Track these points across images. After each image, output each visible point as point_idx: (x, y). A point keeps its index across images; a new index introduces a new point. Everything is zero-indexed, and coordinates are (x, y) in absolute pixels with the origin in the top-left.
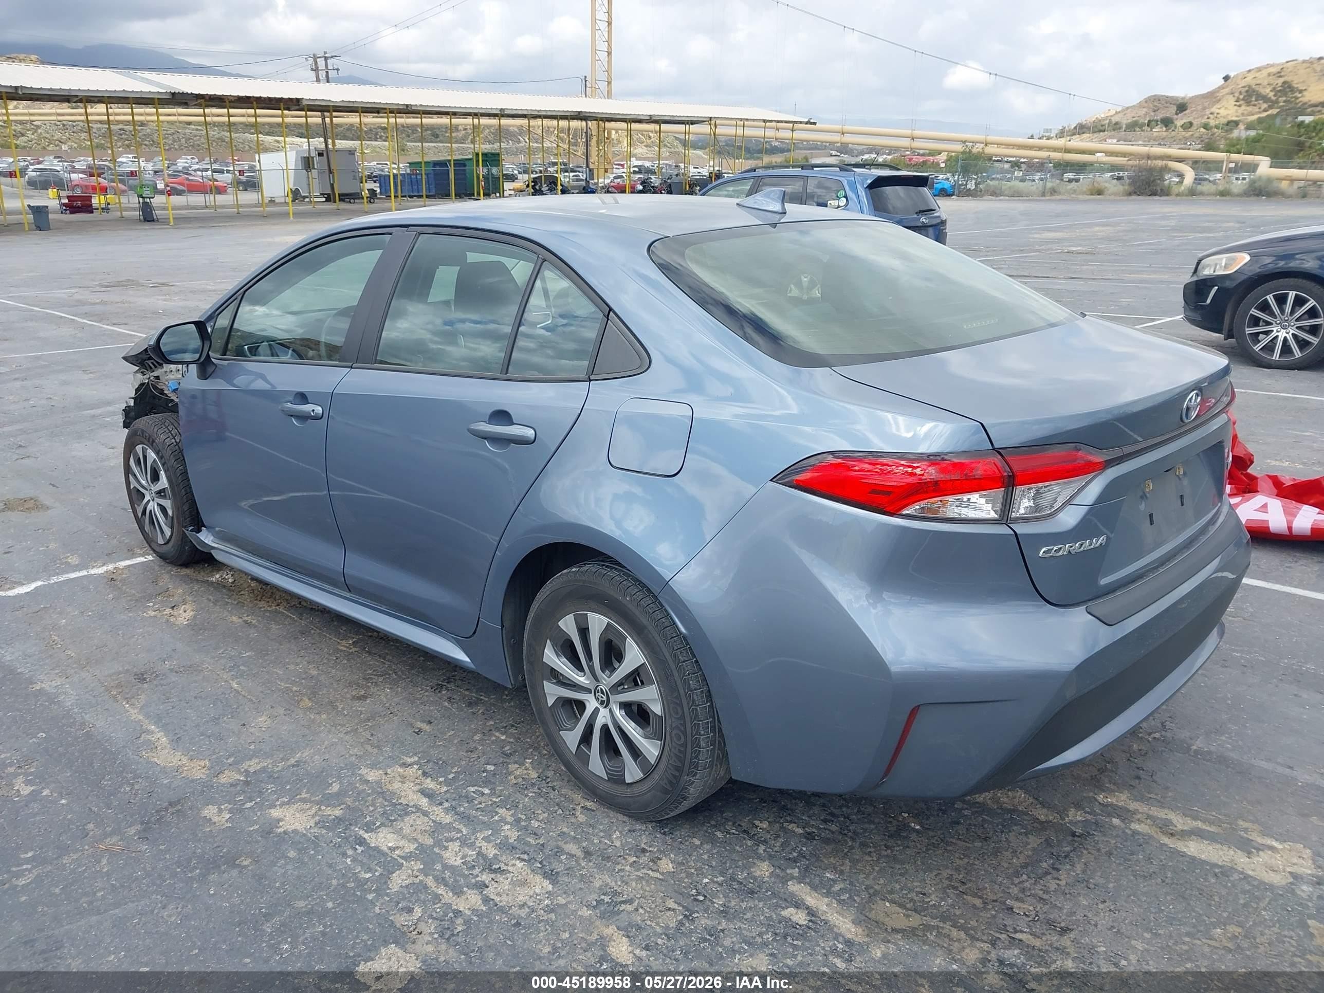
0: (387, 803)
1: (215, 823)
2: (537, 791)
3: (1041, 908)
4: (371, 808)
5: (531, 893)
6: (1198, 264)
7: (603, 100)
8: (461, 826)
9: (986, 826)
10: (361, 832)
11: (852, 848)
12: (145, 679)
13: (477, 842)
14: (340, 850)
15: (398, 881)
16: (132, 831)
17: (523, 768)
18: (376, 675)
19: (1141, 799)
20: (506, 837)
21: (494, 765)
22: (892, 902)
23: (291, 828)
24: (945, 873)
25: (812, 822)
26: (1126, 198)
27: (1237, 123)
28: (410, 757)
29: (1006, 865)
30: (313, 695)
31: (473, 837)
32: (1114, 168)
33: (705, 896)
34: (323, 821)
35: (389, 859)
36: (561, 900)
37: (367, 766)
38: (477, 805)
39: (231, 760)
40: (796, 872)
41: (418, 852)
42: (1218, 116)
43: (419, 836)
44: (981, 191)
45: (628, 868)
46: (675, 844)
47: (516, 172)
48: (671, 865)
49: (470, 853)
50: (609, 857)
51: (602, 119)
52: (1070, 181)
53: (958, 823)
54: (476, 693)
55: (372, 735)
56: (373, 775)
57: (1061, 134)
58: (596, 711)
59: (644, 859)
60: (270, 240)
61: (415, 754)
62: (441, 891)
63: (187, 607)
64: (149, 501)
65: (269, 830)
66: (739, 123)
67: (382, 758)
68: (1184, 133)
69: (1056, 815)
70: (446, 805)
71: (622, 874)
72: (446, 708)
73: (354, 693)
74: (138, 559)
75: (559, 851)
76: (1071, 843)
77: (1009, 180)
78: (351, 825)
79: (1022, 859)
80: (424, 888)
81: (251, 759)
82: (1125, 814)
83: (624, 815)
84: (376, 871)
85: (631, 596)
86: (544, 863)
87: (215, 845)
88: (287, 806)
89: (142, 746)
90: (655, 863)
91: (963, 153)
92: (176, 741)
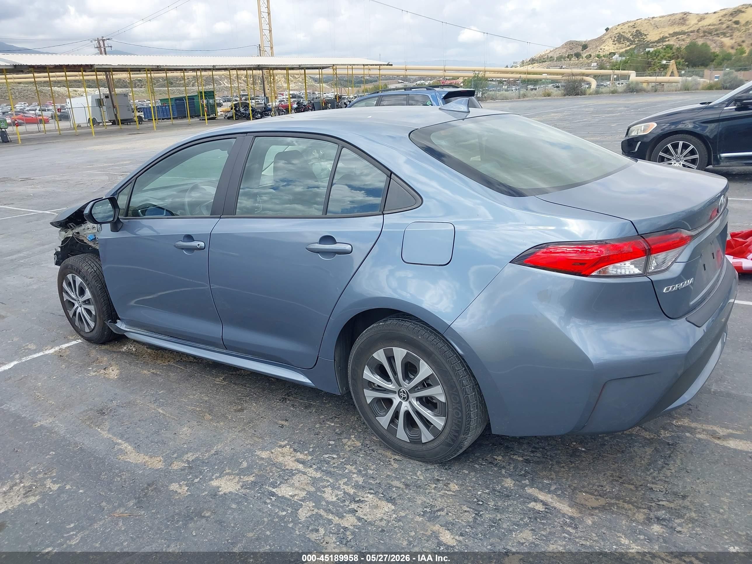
0: (279, 470)
1: (180, 493)
2: (364, 453)
3: (667, 486)
4: (271, 474)
5: (384, 512)
6: (628, 130)
7: (269, 57)
8: (328, 478)
9: (620, 444)
10: (270, 489)
11: (552, 465)
12: (104, 413)
13: (341, 486)
14: (262, 501)
15: (303, 514)
16: (131, 503)
17: (351, 440)
18: (244, 396)
19: (697, 421)
20: (357, 481)
21: (334, 441)
22: (586, 492)
23: (227, 491)
24: (609, 473)
25: (526, 454)
26: (563, 97)
27: (614, 54)
28: (283, 441)
29: (639, 465)
30: (211, 412)
31: (337, 484)
32: (553, 81)
33: (483, 502)
34: (246, 485)
35: (293, 502)
36: (403, 514)
37: (259, 449)
38: (332, 465)
39: (175, 455)
40: (527, 482)
41: (308, 496)
42: (604, 50)
43: (305, 486)
44: (485, 98)
45: (433, 491)
46: (454, 474)
47: (222, 101)
48: (456, 487)
49: (339, 493)
50: (420, 486)
51: (271, 69)
52: (532, 89)
53: (605, 445)
54: (307, 400)
55: (255, 431)
56: (265, 455)
57: (523, 64)
58: (400, 404)
59: (440, 485)
60: (84, 149)
61: (285, 439)
62: (330, 517)
63: (113, 368)
64: (78, 307)
65: (214, 493)
66: (349, 67)
67: (266, 444)
68: (587, 61)
69: (654, 434)
70: (314, 467)
71: (431, 495)
72: (293, 411)
73: (235, 408)
74: (73, 342)
75: (390, 487)
76: (669, 449)
77: (499, 91)
78: (263, 485)
79: (646, 461)
80: (320, 517)
81: (187, 453)
82: (692, 430)
83: (419, 461)
84: (288, 510)
85: (422, 336)
86: (384, 494)
87: (186, 506)
88: (220, 479)
89: (118, 453)
90: (447, 486)
91: (475, 77)
92: (138, 448)
